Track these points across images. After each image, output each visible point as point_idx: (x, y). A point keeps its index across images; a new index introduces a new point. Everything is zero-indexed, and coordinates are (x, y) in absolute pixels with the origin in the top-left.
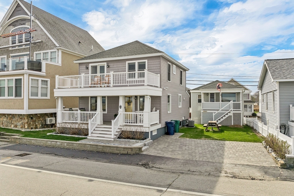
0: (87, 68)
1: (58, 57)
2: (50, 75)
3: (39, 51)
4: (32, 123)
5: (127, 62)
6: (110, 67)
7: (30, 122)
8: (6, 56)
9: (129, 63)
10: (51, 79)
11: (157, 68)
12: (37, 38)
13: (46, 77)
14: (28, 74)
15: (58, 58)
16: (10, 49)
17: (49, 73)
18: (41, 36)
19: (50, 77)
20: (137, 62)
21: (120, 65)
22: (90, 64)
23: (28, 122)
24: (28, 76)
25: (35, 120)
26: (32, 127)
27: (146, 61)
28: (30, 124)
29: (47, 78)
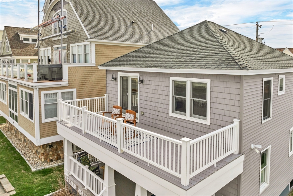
0: (115, 79)
1: (91, 53)
2: (76, 82)
3: (74, 43)
4: (51, 153)
5: (172, 79)
6: (145, 82)
7: (47, 152)
8: (50, 48)
9: (174, 82)
10: (78, 88)
11: (232, 103)
12: (72, 25)
13: (69, 87)
14: (38, 89)
15: (91, 55)
16: (53, 39)
17: (74, 80)
18: (75, 22)
19: (77, 86)
20: (188, 81)
21: (160, 81)
22: (119, 73)
23: (45, 153)
24: (38, 91)
25: (56, 147)
26: (51, 158)
27: (208, 81)
28: (48, 154)
29: (71, 88)
